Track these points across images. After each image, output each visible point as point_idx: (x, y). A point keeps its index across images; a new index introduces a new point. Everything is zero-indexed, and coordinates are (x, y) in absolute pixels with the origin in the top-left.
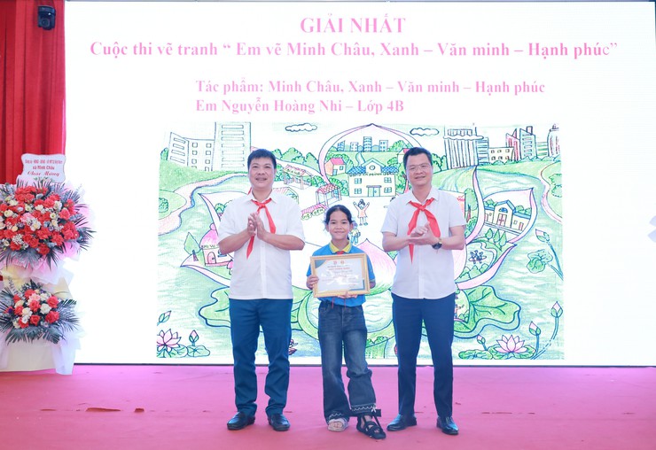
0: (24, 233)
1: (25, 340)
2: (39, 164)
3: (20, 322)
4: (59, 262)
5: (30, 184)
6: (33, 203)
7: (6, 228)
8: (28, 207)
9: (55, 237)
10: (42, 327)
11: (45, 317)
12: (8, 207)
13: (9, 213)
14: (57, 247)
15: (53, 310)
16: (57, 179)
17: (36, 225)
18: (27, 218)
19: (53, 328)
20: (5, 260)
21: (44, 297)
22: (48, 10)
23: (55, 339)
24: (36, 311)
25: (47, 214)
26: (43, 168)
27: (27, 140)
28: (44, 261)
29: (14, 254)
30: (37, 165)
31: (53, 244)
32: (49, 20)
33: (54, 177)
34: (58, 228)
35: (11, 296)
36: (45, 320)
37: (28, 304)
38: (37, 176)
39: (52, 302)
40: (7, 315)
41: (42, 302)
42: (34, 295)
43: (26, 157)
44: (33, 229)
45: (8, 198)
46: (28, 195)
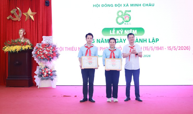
0: (44, 55)
1: (45, 80)
3: (44, 76)
4: (52, 62)
5: (45, 43)
7: (40, 54)
8: (45, 49)
9: (51, 56)
10: (49, 77)
11: (49, 75)
12: (40, 49)
13: (40, 50)
14: (52, 58)
15: (51, 73)
16: (51, 42)
17: (47, 53)
18: (45, 51)
19: (51, 77)
20: (40, 61)
21: (49, 70)
22: (48, 1)
23: (52, 80)
24: (48, 73)
25: (49, 50)
26: (48, 39)
27: (43, 33)
28: (49, 61)
29: (42, 60)
30: (46, 39)
31: (51, 57)
32: (48, 4)
33: (50, 42)
34: (52, 54)
35: (41, 70)
36: (50, 75)
37: (45, 71)
38: (46, 41)
39: (51, 71)
40: (41, 74)
41: (49, 71)
42: (47, 69)
43: (43, 37)
44: (46, 54)
45: (40, 47)
46: (44, 46)
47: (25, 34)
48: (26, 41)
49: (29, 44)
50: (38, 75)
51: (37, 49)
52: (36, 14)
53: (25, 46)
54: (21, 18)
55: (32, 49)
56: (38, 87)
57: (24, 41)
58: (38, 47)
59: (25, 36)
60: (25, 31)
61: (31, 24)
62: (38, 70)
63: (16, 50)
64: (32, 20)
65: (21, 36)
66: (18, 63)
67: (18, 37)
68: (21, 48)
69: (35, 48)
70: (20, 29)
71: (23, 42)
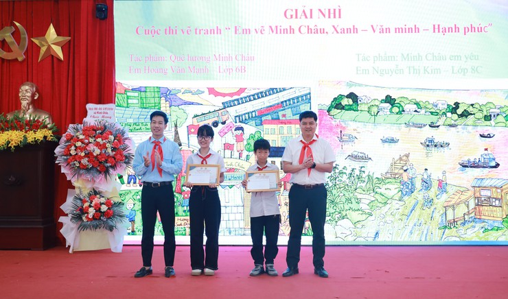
0: (89, 157)
1: (91, 229)
2: (98, 111)
3: (87, 217)
4: (112, 176)
5: (92, 124)
6: (94, 137)
7: (77, 154)
8: (91, 140)
9: (109, 160)
10: (102, 220)
11: (104, 214)
12: (78, 140)
13: (79, 144)
14: (111, 166)
15: (109, 209)
16: (110, 121)
17: (97, 151)
18: (91, 147)
19: (109, 221)
20: (76, 176)
21: (103, 200)
22: (103, 6)
23: (111, 228)
24: (98, 209)
25: (105, 144)
26: (101, 113)
27: (89, 94)
28: (102, 176)
29: (82, 171)
30: (96, 111)
31: (109, 165)
32: (104, 14)
33: (108, 120)
34: (112, 154)
35: (80, 199)
36: (104, 215)
37: (92, 205)
38: (97, 119)
39: (108, 203)
40: (78, 212)
41: (101, 204)
42: (96, 199)
43: (89, 106)
44: (95, 154)
45: (78, 134)
46: (91, 131)
47: (35, 98)
48: (39, 117)
49: (49, 126)
50: (70, 216)
51: (68, 140)
52: (70, 41)
53: (35, 132)
54: (26, 53)
55: (56, 140)
56: (70, 251)
57: (32, 119)
58: (72, 134)
59: (37, 104)
60: (37, 91)
61: (55, 70)
62: (70, 200)
63: (9, 142)
64: (59, 60)
65: (24, 103)
66: (14, 179)
67: (17, 105)
68: (25, 136)
69: (64, 138)
70: (22, 83)
71: (30, 120)
